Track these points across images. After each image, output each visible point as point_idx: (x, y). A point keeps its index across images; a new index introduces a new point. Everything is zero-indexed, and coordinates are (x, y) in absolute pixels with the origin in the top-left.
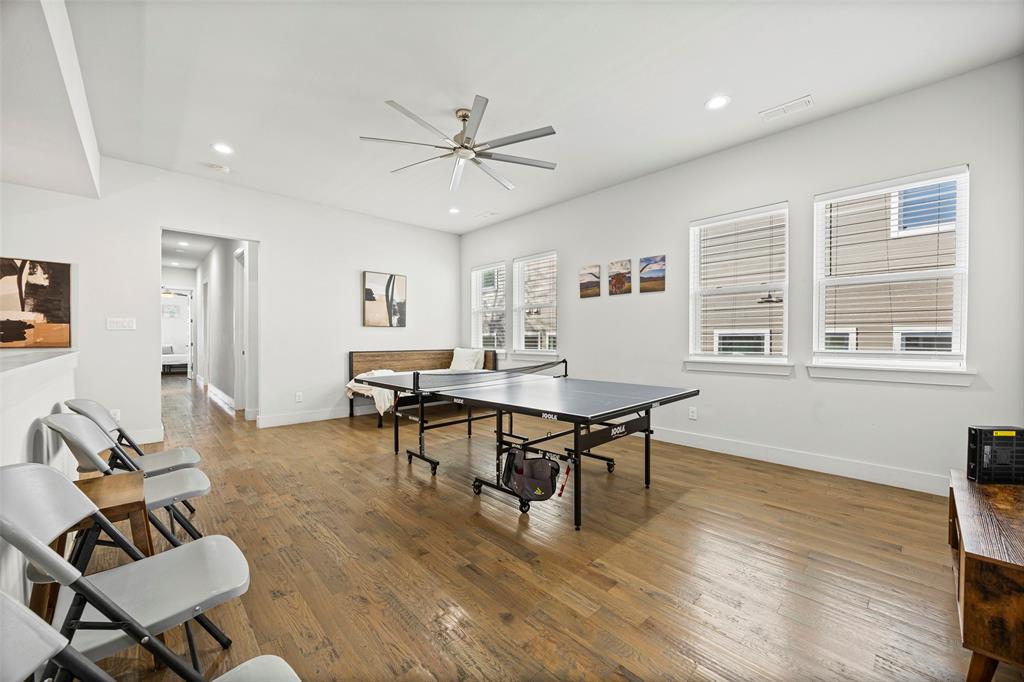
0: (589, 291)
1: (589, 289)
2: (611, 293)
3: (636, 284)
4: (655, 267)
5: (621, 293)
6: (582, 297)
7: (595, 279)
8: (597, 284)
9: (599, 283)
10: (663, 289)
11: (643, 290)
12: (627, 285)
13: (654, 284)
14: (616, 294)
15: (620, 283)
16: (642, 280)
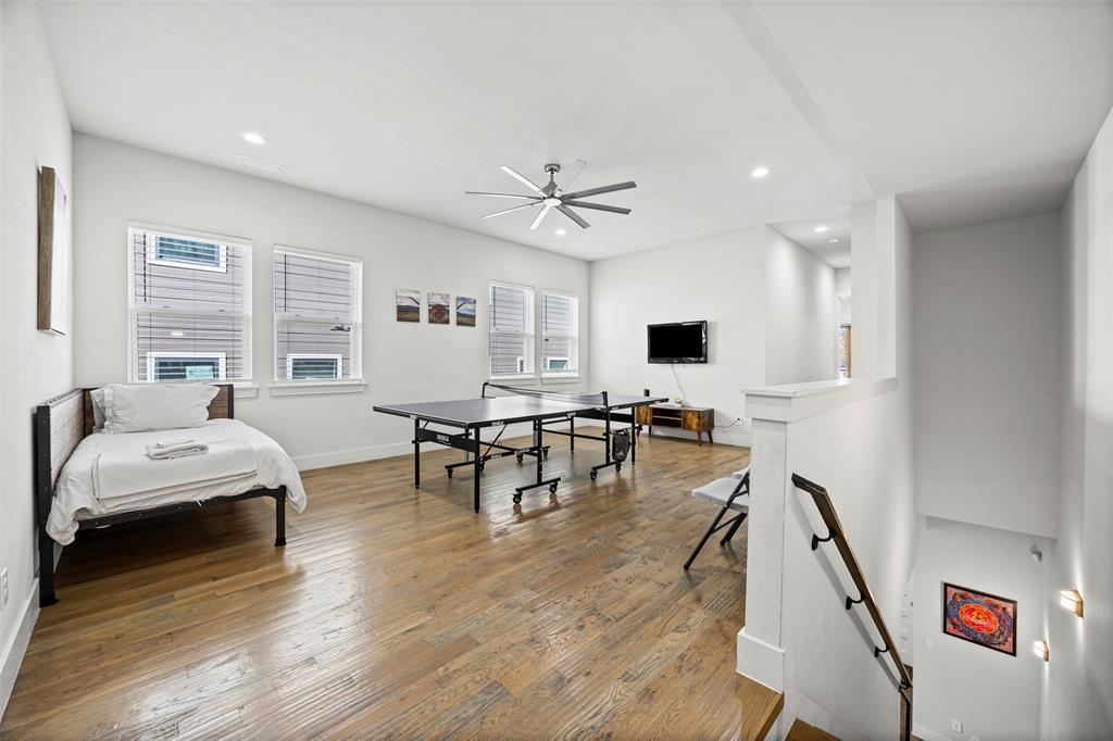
0: (409, 316)
1: (407, 314)
2: (431, 321)
3: (453, 317)
4: (469, 307)
5: (441, 323)
6: (399, 320)
7: (415, 305)
8: (417, 310)
9: (418, 309)
10: (474, 325)
11: (458, 324)
12: (446, 316)
13: (467, 320)
14: (436, 322)
15: (439, 314)
16: (459, 315)
